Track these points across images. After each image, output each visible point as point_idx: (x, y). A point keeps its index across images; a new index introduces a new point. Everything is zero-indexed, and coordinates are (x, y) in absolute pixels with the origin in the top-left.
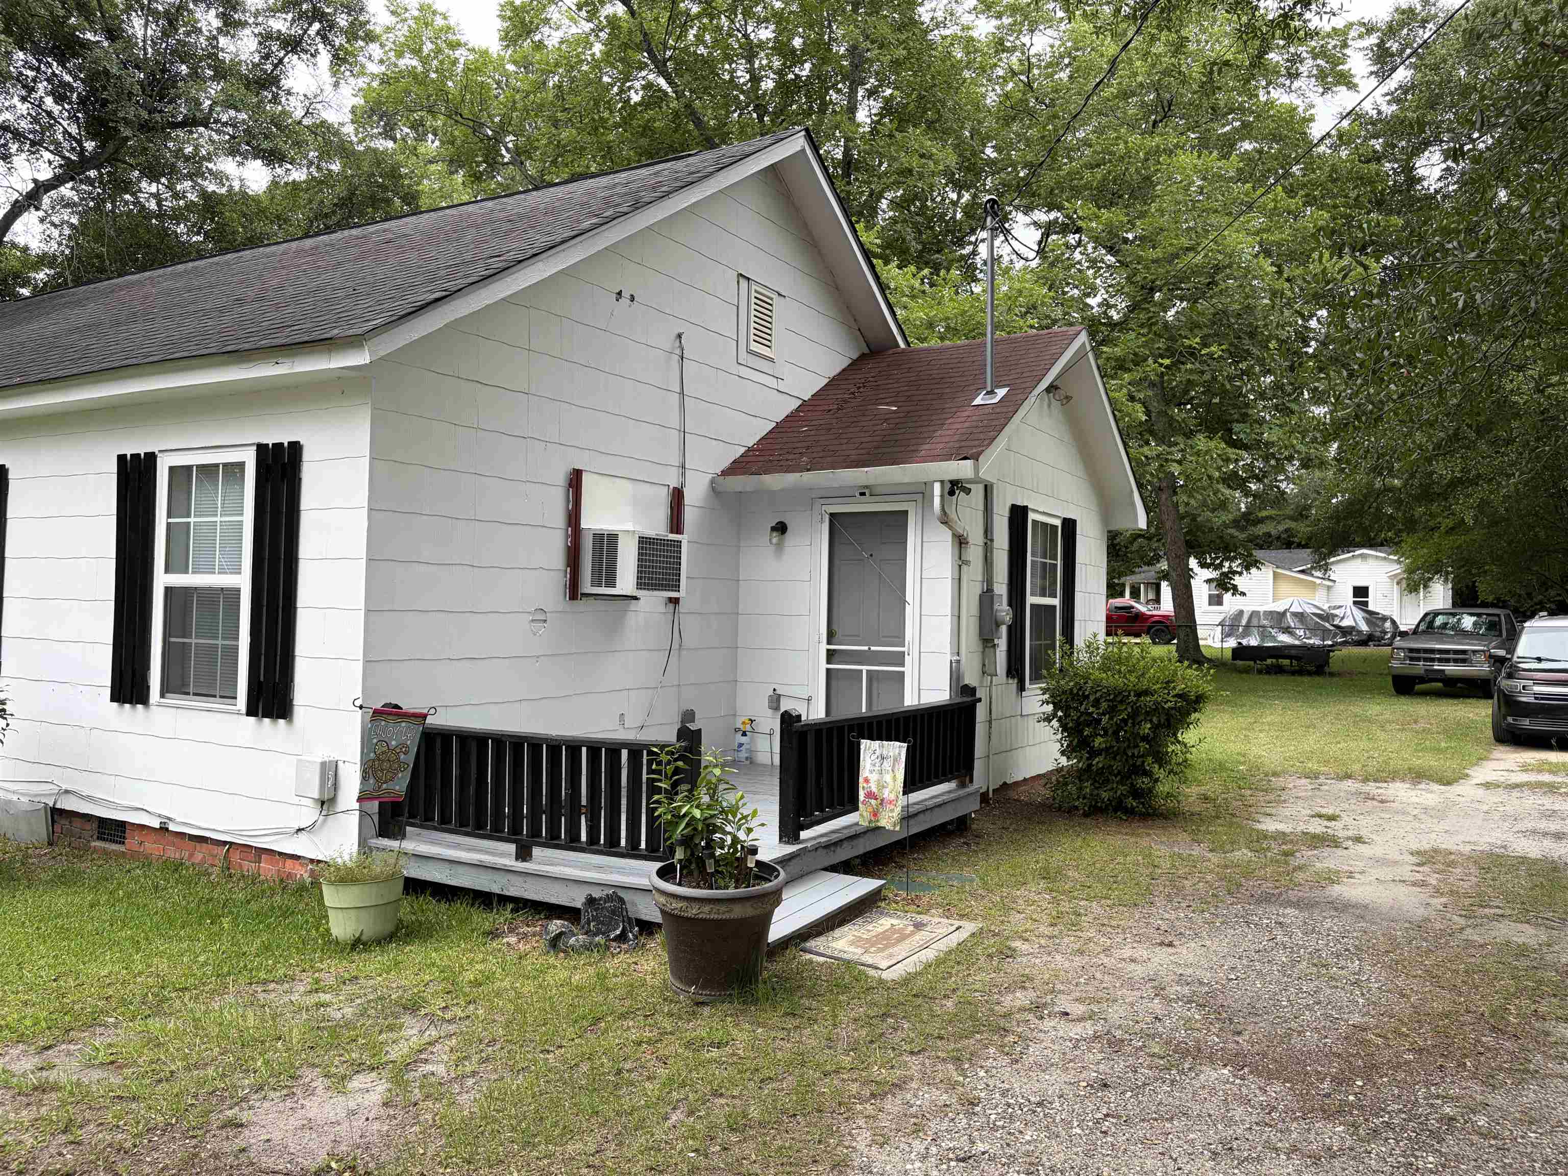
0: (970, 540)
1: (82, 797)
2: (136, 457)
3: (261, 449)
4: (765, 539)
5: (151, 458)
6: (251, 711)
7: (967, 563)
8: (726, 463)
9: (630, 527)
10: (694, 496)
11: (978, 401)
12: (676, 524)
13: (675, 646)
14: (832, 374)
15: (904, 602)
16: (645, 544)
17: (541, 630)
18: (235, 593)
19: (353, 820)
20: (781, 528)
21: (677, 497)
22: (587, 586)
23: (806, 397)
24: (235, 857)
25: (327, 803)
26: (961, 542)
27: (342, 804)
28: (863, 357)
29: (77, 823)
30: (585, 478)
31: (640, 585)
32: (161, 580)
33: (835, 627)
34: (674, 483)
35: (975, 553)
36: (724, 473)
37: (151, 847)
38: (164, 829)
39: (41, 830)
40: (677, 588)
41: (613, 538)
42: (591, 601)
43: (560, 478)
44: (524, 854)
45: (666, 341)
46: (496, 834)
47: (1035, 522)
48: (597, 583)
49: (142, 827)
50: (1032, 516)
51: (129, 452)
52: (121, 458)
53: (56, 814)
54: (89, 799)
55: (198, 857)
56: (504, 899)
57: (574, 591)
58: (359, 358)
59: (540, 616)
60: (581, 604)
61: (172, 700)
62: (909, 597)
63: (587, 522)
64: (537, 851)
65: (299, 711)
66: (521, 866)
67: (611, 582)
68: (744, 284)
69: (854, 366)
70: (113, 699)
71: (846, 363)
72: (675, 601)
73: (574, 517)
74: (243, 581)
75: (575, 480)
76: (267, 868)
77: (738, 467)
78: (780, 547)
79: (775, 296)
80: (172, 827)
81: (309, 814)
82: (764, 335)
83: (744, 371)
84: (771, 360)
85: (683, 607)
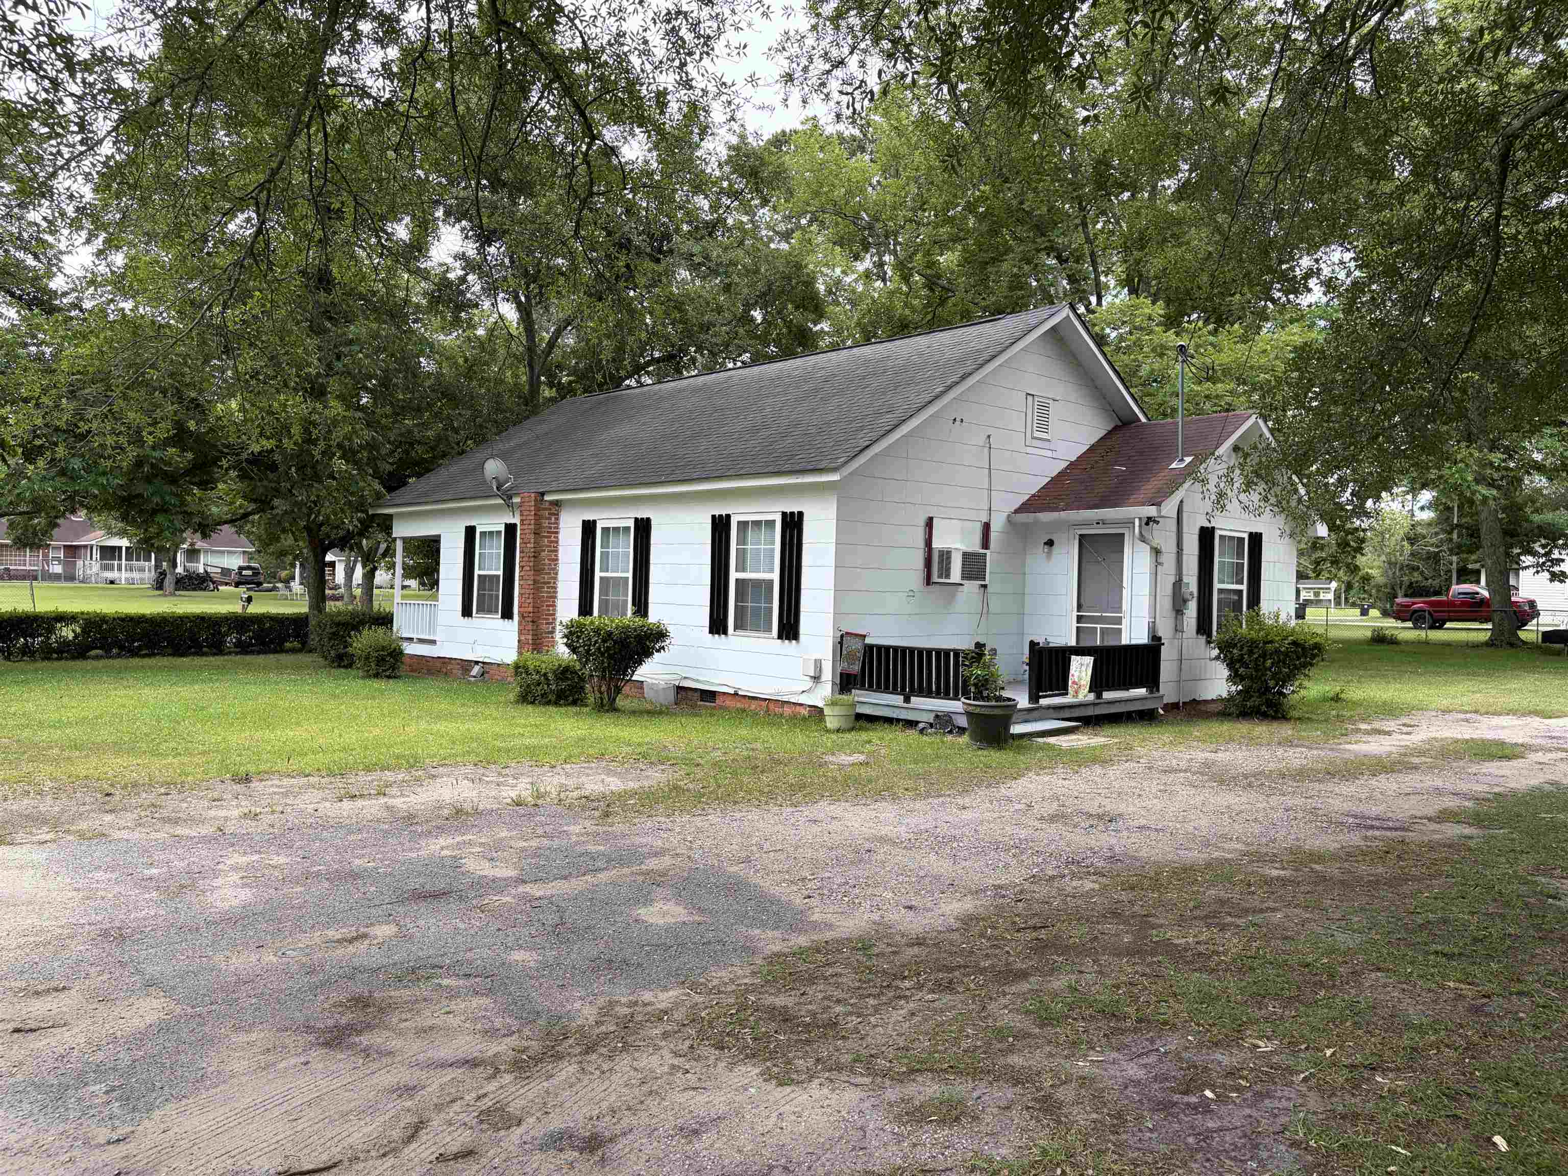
0: (1163, 550)
1: (693, 680)
2: (721, 516)
3: (784, 514)
4: (1041, 549)
5: (728, 517)
6: (780, 637)
7: (1160, 564)
8: (1017, 506)
9: (958, 546)
10: (997, 526)
11: (1173, 466)
12: (985, 544)
13: (985, 611)
14: (1093, 440)
15: (1121, 587)
16: (966, 556)
17: (912, 600)
18: (771, 582)
19: (829, 686)
20: (1050, 543)
21: (987, 527)
22: (935, 578)
23: (1074, 459)
24: (772, 706)
25: (816, 678)
26: (1157, 552)
27: (823, 678)
28: (1116, 428)
29: (690, 693)
30: (935, 520)
31: (963, 578)
32: (734, 575)
33: (1082, 601)
34: (985, 520)
35: (1169, 559)
36: (1016, 511)
37: (729, 703)
38: (736, 694)
39: (671, 696)
40: (984, 579)
41: (949, 553)
42: (937, 586)
43: (922, 522)
44: (907, 700)
45: (982, 440)
46: (894, 692)
47: (1221, 536)
48: (940, 576)
49: (724, 693)
50: (1218, 533)
51: (717, 513)
52: (713, 517)
53: (679, 689)
54: (697, 681)
55: (753, 707)
56: (898, 720)
57: (928, 581)
58: (835, 477)
59: (911, 594)
60: (931, 588)
61: (739, 633)
62: (1125, 585)
63: (936, 544)
64: (913, 699)
65: (802, 637)
66: (906, 705)
67: (948, 576)
68: (1030, 398)
69: (1110, 433)
70: (711, 632)
71: (1101, 433)
72: (985, 586)
73: (928, 542)
74: (775, 576)
75: (929, 523)
76: (787, 710)
77: (1024, 508)
78: (1049, 554)
79: (1051, 402)
80: (740, 693)
81: (808, 684)
82: (1043, 426)
83: (1029, 450)
84: (1049, 440)
85: (989, 589)
